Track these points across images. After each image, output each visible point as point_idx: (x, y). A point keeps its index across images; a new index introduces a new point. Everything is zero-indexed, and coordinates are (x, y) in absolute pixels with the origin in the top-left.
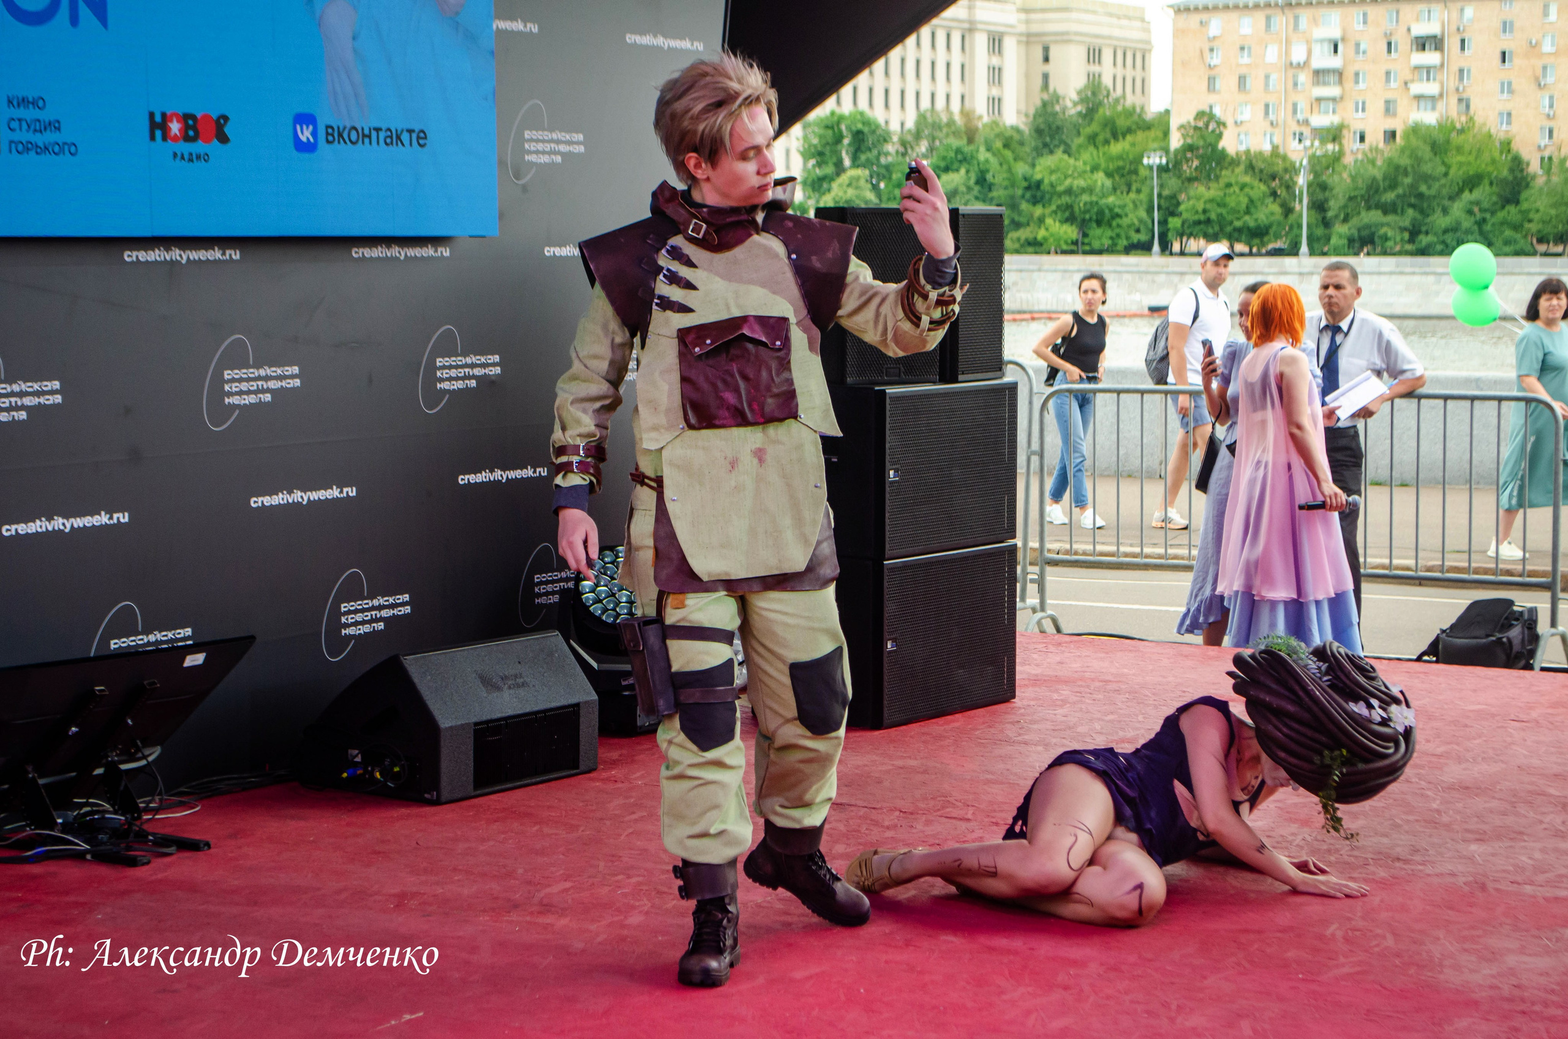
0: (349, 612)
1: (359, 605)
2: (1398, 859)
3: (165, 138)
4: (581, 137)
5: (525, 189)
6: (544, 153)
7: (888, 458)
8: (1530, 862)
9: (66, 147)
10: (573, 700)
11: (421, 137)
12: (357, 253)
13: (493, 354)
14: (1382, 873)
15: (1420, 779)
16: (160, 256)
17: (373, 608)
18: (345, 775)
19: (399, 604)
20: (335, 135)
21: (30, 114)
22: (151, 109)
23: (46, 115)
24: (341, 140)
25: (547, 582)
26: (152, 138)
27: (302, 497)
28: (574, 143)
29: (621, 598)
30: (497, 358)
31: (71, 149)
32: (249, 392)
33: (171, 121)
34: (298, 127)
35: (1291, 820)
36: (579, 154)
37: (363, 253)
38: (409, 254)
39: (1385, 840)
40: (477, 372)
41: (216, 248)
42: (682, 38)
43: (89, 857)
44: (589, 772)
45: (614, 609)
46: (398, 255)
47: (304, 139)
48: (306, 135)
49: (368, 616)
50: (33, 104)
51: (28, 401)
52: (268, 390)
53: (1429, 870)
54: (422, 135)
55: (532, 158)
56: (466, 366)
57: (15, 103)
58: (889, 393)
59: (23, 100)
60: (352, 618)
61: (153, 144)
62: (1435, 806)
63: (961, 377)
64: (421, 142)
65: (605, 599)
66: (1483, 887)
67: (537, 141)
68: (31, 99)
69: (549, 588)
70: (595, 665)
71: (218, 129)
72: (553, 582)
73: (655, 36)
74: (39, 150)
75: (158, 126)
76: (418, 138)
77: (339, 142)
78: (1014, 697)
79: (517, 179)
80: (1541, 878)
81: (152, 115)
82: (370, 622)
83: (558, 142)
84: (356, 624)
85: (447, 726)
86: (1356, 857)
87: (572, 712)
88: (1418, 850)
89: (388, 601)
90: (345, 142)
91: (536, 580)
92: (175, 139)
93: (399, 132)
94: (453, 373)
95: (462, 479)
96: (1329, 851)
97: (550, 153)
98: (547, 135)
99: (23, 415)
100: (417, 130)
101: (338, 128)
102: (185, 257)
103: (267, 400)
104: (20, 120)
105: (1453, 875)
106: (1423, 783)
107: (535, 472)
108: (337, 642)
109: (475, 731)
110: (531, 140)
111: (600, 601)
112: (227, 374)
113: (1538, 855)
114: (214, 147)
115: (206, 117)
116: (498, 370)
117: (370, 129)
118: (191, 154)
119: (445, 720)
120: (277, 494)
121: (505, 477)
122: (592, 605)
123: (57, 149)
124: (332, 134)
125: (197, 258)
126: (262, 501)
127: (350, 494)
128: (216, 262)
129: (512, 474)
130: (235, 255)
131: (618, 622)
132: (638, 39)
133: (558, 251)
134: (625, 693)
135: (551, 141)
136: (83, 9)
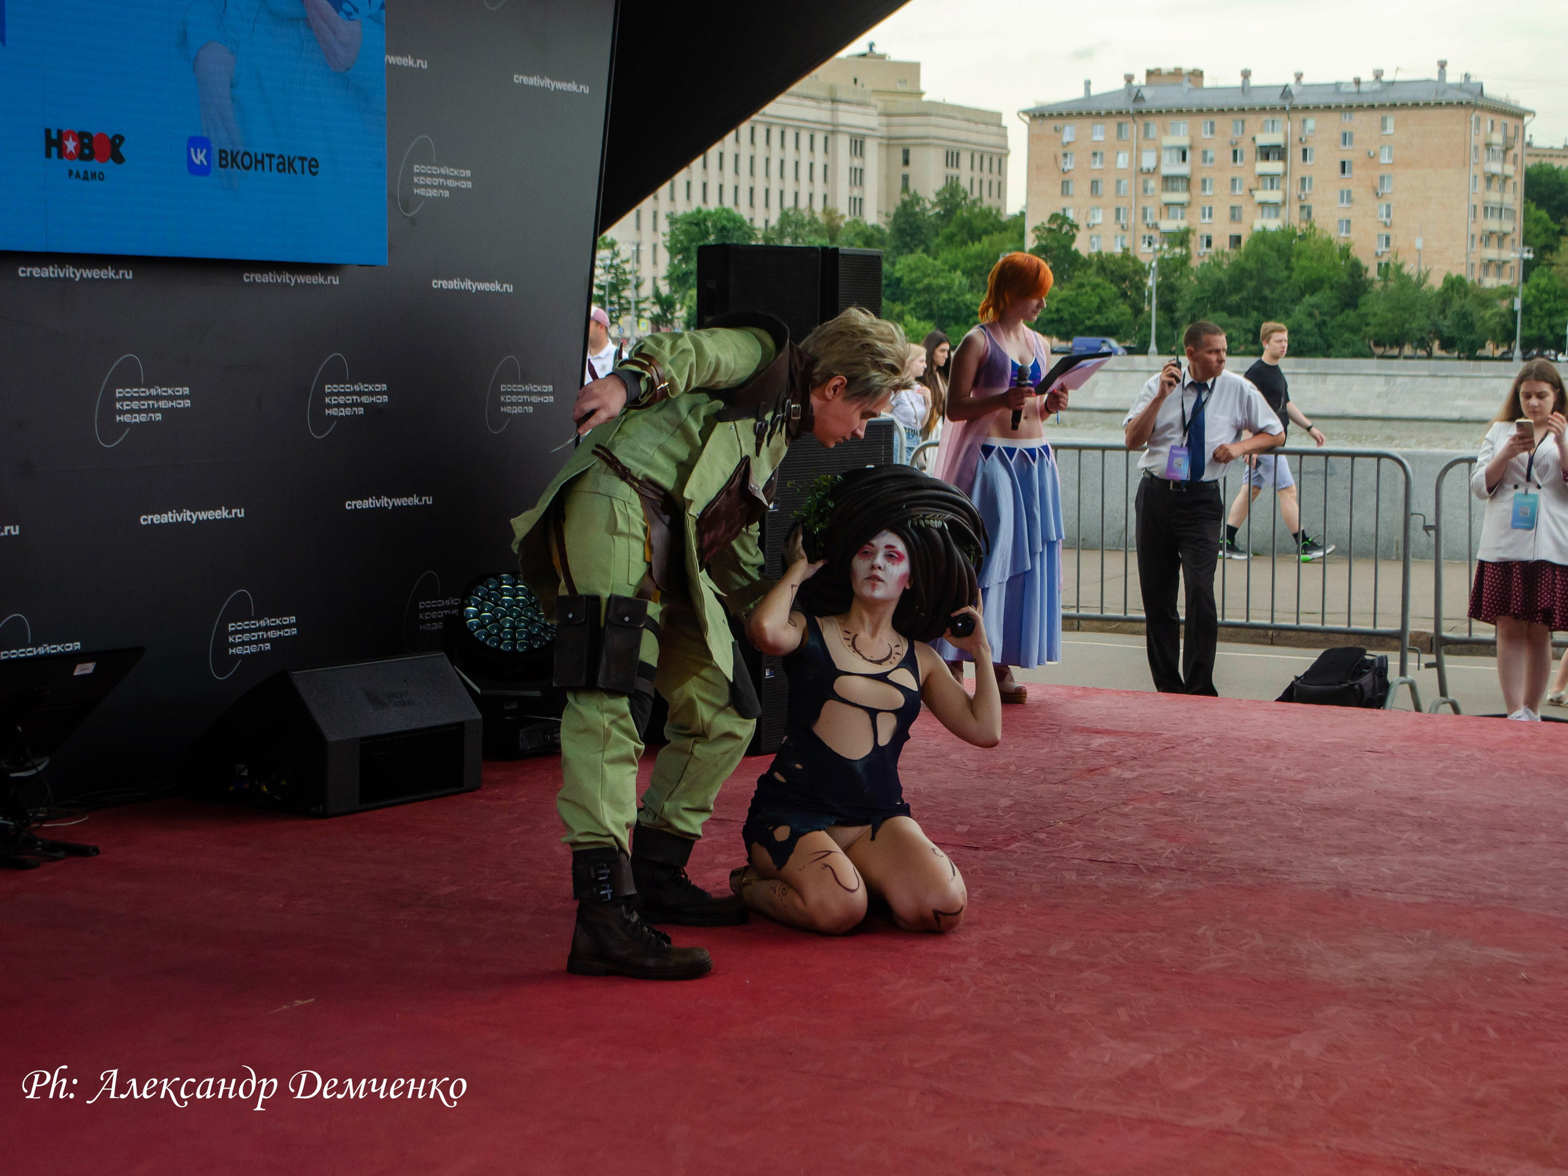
0: (236, 632)
1: (246, 625)
2: (1264, 870)
3: (60, 156)
5: (413, 221)
6: (432, 187)
8: (1390, 872)
10: (459, 719)
11: (313, 166)
12: (246, 278)
13: (381, 382)
14: (1249, 881)
15: (1282, 801)
16: (53, 273)
17: (260, 629)
18: (232, 788)
19: (286, 627)
20: (228, 159)
22: (48, 126)
24: (234, 165)
25: (431, 610)
26: (48, 154)
27: (191, 516)
28: (461, 178)
29: (505, 624)
30: (384, 387)
32: (139, 411)
33: (68, 140)
34: (192, 150)
35: (1159, 836)
36: (466, 189)
37: (254, 278)
38: (299, 282)
39: (1251, 854)
40: (365, 399)
41: (110, 267)
42: (568, 81)
44: (473, 790)
45: (498, 635)
46: (288, 281)
47: (198, 162)
48: (199, 158)
49: (255, 636)
52: (159, 410)
53: (1294, 878)
54: (313, 164)
55: (421, 192)
56: (354, 393)
60: (239, 638)
61: (49, 160)
62: (1297, 824)
64: (313, 170)
65: (488, 624)
66: (1346, 894)
67: (426, 175)
69: (434, 615)
70: (478, 690)
71: (114, 149)
72: (437, 609)
73: (542, 78)
75: (54, 143)
76: (310, 166)
77: (232, 167)
79: (407, 211)
80: (1402, 886)
82: (257, 642)
83: (446, 177)
84: (243, 644)
85: (334, 740)
86: (1223, 868)
87: (458, 729)
88: (1282, 862)
89: (275, 622)
90: (238, 167)
91: (421, 607)
92: (71, 156)
93: (291, 159)
94: (341, 400)
95: (349, 505)
96: (1197, 862)
97: (439, 187)
98: (436, 170)
100: (309, 159)
101: (232, 152)
102: (78, 275)
103: (157, 419)
105: (1317, 883)
106: (1285, 805)
107: (420, 500)
108: (225, 661)
109: (362, 746)
110: (420, 174)
111: (485, 627)
112: (119, 393)
113: (1397, 867)
114: (108, 167)
115: (102, 136)
116: (385, 398)
117: (263, 155)
118: (86, 172)
119: (332, 736)
120: (167, 514)
121: (391, 504)
122: (476, 630)
124: (226, 159)
125: (90, 276)
126: (152, 519)
127: (239, 515)
128: (109, 281)
129: (398, 502)
130: (128, 274)
131: (502, 647)
132: (525, 80)
133: (445, 284)
134: (509, 718)
135: (440, 176)
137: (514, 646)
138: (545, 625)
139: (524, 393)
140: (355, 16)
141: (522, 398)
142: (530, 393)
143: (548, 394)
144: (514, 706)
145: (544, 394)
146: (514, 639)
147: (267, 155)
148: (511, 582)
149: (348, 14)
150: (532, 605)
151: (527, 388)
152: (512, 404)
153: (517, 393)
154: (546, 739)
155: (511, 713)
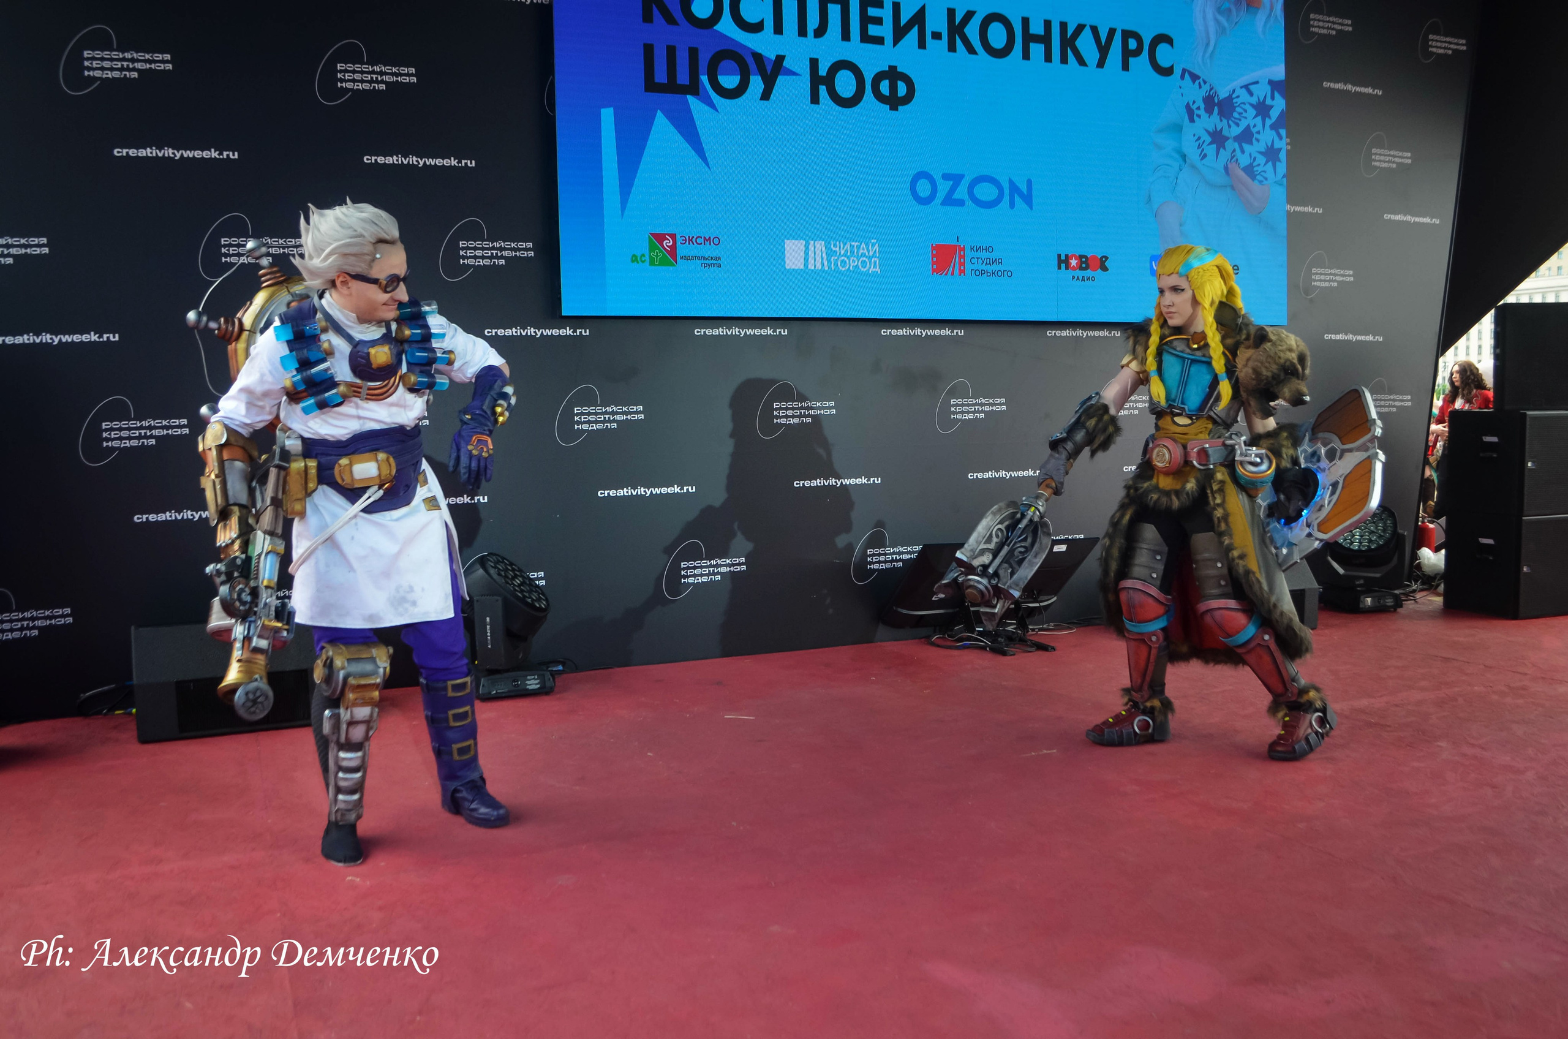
3: (1067, 268)
5: (1311, 300)
7: (1527, 454)
9: (1006, 273)
10: (1302, 588)
16: (1069, 333)
21: (984, 255)
22: (1059, 252)
23: (993, 256)
26: (1059, 268)
28: (1348, 276)
29: (1356, 532)
31: (1010, 274)
33: (1072, 259)
34: (1153, 262)
41: (1105, 330)
42: (1424, 216)
43: (988, 649)
45: (1350, 540)
50: (986, 250)
51: (985, 408)
52: (1136, 408)
55: (1318, 284)
57: (975, 249)
58: (1529, 415)
59: (980, 247)
68: (984, 248)
70: (1341, 571)
71: (1102, 264)
73: (1405, 215)
74: (989, 274)
75: (1063, 262)
81: (1059, 256)
87: (1301, 593)
92: (1074, 269)
97: (1329, 281)
99: (983, 416)
102: (1085, 335)
103: (1135, 413)
104: (978, 258)
110: (1316, 274)
115: (1094, 257)
118: (1083, 277)
123: (1000, 273)
125: (1092, 335)
128: (1105, 337)
130: (1118, 334)
131: (1351, 547)
132: (1393, 217)
133: (1333, 337)
134: (1359, 589)
135: (1331, 274)
136: (1017, 198)
137: (1359, 547)
138: (1381, 536)
139: (1390, 400)
140: (1265, 182)
141: (1388, 403)
142: (1394, 400)
143: (1407, 401)
144: (1362, 582)
145: (1405, 400)
146: (1360, 543)
149: (1260, 182)
151: (1392, 397)
152: (1380, 406)
153: (1385, 400)
154: (1379, 602)
155: (1360, 586)
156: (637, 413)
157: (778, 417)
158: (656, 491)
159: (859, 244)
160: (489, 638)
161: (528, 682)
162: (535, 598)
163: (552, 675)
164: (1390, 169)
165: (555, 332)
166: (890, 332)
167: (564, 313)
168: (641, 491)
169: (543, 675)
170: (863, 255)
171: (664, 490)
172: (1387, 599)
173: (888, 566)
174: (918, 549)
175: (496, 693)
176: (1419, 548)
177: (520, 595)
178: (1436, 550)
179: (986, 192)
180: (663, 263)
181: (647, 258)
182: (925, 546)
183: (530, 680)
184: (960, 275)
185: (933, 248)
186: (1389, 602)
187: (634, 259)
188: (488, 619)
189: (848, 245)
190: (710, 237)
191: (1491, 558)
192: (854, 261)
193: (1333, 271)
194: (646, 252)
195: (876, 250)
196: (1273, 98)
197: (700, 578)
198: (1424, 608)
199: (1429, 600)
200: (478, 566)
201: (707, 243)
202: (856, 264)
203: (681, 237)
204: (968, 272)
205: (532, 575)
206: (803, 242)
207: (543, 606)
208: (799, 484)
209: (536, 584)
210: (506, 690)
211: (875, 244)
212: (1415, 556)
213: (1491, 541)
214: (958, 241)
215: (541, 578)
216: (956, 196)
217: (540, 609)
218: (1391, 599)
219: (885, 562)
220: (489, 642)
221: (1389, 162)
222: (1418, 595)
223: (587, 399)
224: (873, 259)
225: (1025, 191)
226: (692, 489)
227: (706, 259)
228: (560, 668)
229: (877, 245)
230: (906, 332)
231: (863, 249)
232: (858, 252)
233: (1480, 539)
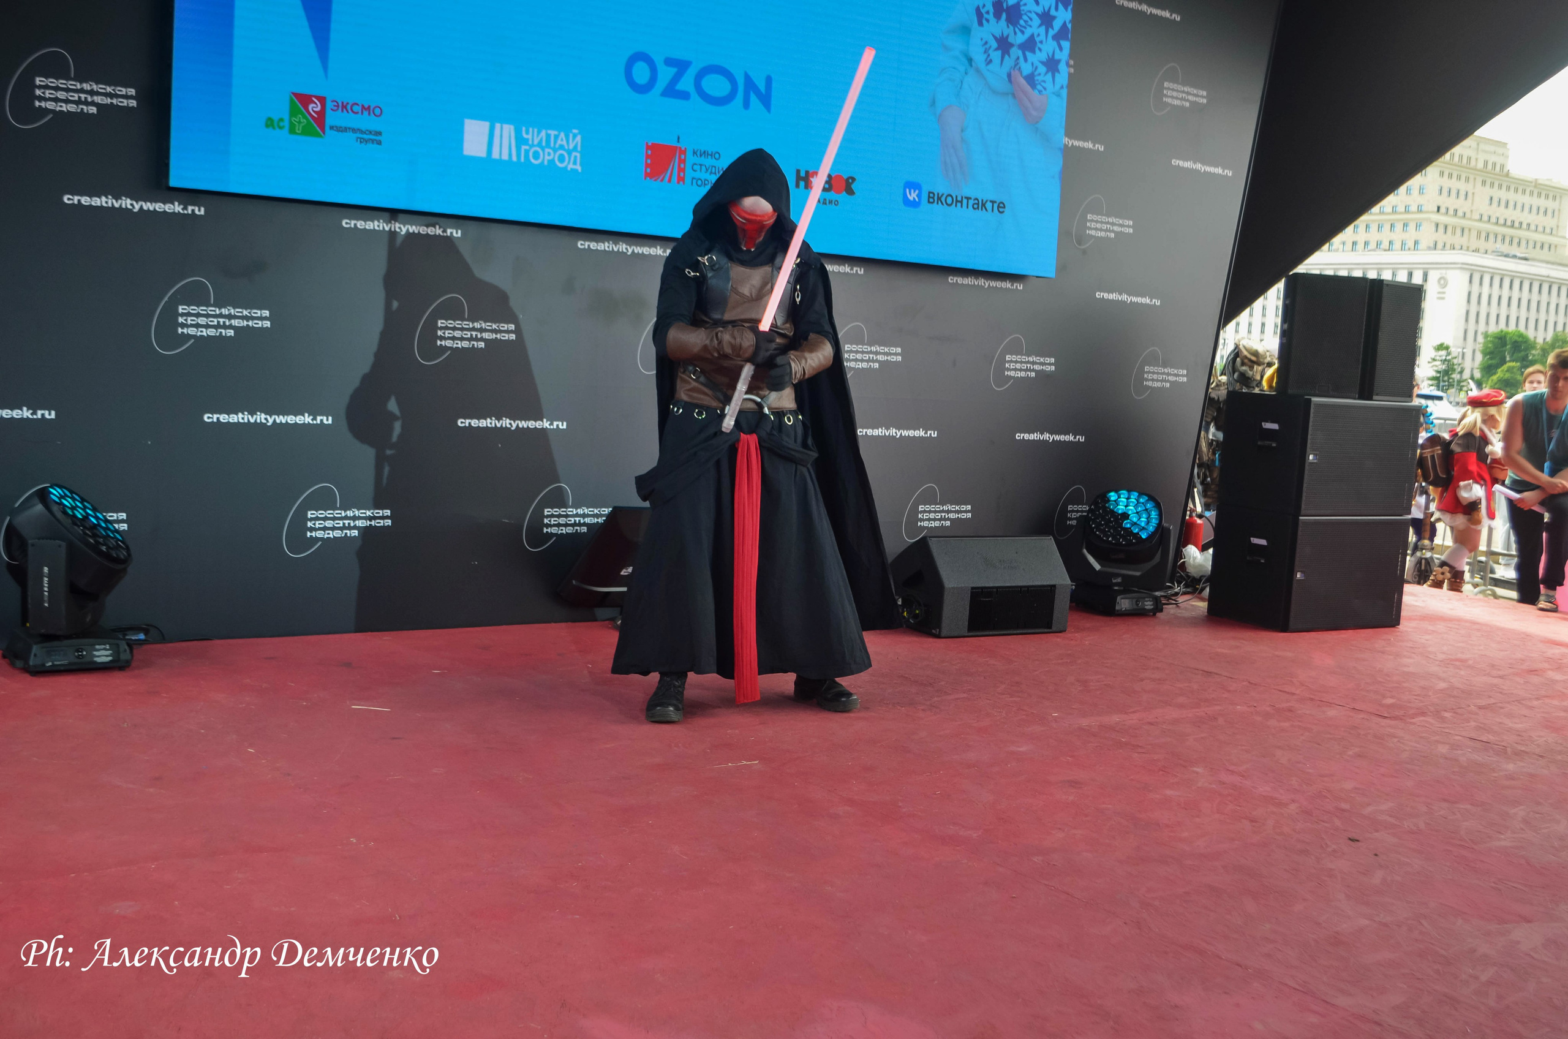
0: (925, 512)
1: (932, 508)
3: (806, 187)
4: (1131, 223)
5: (1084, 252)
6: (1101, 230)
7: (1309, 445)
10: (1053, 582)
11: (1001, 207)
12: (951, 279)
13: (1050, 357)
17: (943, 511)
19: (965, 511)
20: (934, 198)
21: (709, 162)
22: (798, 168)
24: (939, 202)
25: (1078, 512)
26: (798, 186)
27: (896, 433)
28: (1127, 226)
30: (1053, 360)
32: (862, 361)
34: (908, 190)
36: (1128, 234)
37: (957, 280)
38: (991, 285)
40: (1036, 367)
41: (847, 266)
42: (1216, 166)
44: (1060, 632)
46: (983, 284)
47: (911, 198)
48: (913, 196)
49: (939, 516)
50: (711, 155)
52: (877, 361)
54: (1001, 205)
55: (1093, 233)
56: (1028, 362)
57: (698, 154)
58: (1314, 401)
59: (705, 152)
60: (926, 516)
61: (797, 190)
63: (1375, 397)
64: (1001, 210)
67: (1097, 222)
68: (710, 153)
69: (1079, 515)
70: (1097, 567)
71: (848, 186)
72: (1082, 512)
73: (1195, 163)
76: (999, 207)
77: (938, 203)
78: (1399, 625)
79: (1080, 244)
81: (798, 171)
82: (940, 520)
83: (1113, 224)
84: (929, 520)
87: (1050, 590)
89: (955, 507)
90: (942, 203)
91: (1069, 509)
93: (984, 202)
94: (1018, 366)
95: (1018, 436)
97: (1106, 230)
98: (1104, 219)
100: (998, 203)
101: (938, 194)
103: (876, 367)
104: (701, 165)
107: (1075, 438)
108: (914, 529)
109: (972, 593)
110: (1092, 221)
114: (843, 197)
115: (839, 177)
117: (962, 197)
118: (825, 200)
119: (949, 583)
120: (878, 429)
121: (1051, 439)
124: (933, 198)
126: (866, 432)
127: (933, 435)
128: (845, 274)
129: (1057, 438)
130: (860, 270)
132: (1181, 163)
133: (1106, 296)
134: (1116, 588)
135: (1108, 223)
136: (753, 98)
139: (1163, 373)
141: (1161, 377)
142: (1168, 374)
143: (1183, 376)
144: (1119, 580)
145: (1181, 376)
147: (965, 198)
148: (1126, 497)
150: (1137, 513)
151: (1166, 371)
152: (1153, 380)
153: (1158, 373)
154: (1137, 605)
155: (1117, 584)
156: (261, 318)
157: (442, 338)
158: (281, 419)
159: (556, 133)
160: (46, 593)
161: (96, 653)
162: (111, 546)
163: (129, 645)
164: (1182, 107)
165: (159, 207)
166: (589, 246)
167: (173, 182)
168: (261, 417)
169: (118, 646)
170: (562, 147)
171: (291, 419)
172: (1147, 601)
173: (569, 530)
174: (607, 512)
175: (53, 665)
176: (1185, 546)
177: (91, 541)
178: (1203, 549)
179: (716, 85)
180: (306, 132)
181: (286, 124)
182: (615, 508)
183: (98, 650)
184: (678, 182)
185: (648, 147)
186: (1149, 605)
187: (270, 123)
188: (46, 569)
189: (543, 133)
190: (369, 107)
191: (1263, 561)
192: (549, 154)
193: (1110, 220)
194: (286, 117)
195: (577, 142)
196: (1057, 9)
197: (331, 532)
198: (1187, 614)
199: (1193, 605)
200: (36, 500)
201: (366, 113)
202: (551, 158)
203: (332, 101)
204: (688, 180)
205: (110, 516)
206: (487, 124)
207: (122, 557)
208: (465, 423)
209: (114, 527)
210: (66, 662)
211: (575, 136)
212: (1179, 554)
213: (1263, 542)
214: (678, 142)
215: (123, 521)
216: (681, 86)
217: (117, 560)
218: (1150, 601)
219: (566, 525)
220: (46, 599)
221: (1182, 99)
222: (1181, 599)
223: (197, 296)
224: (574, 154)
225: (762, 87)
226: (327, 420)
227: (362, 132)
228: (142, 636)
229: (579, 138)
230: (608, 247)
231: (562, 140)
232: (555, 142)
233: (1252, 539)
